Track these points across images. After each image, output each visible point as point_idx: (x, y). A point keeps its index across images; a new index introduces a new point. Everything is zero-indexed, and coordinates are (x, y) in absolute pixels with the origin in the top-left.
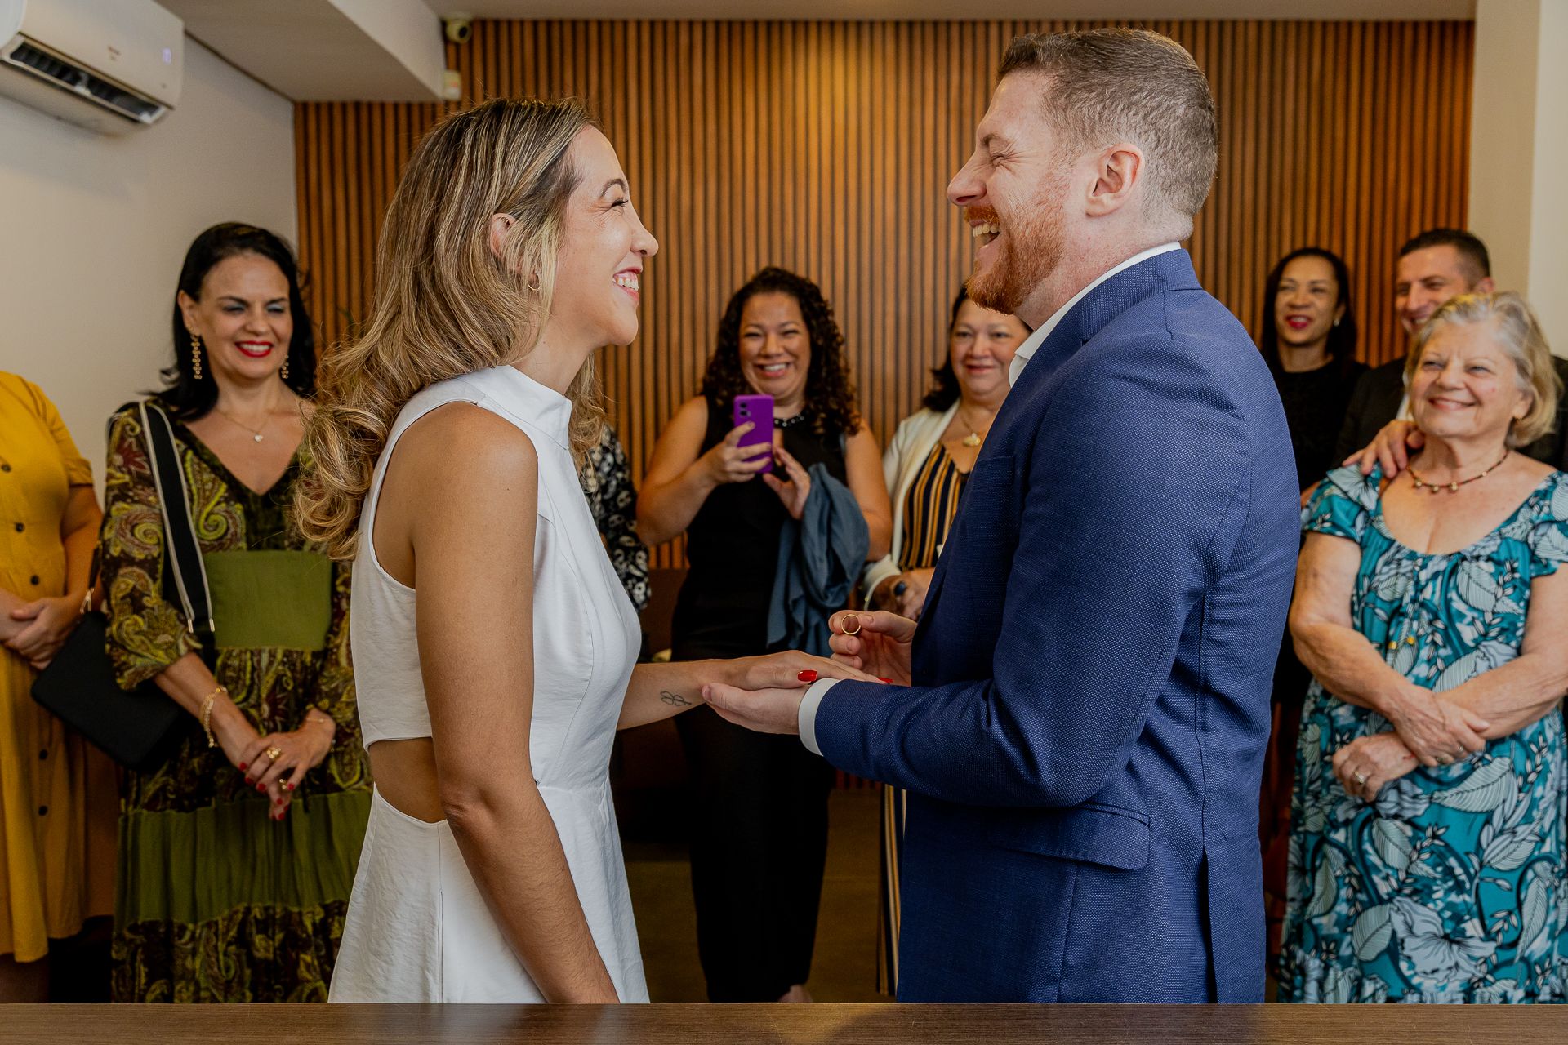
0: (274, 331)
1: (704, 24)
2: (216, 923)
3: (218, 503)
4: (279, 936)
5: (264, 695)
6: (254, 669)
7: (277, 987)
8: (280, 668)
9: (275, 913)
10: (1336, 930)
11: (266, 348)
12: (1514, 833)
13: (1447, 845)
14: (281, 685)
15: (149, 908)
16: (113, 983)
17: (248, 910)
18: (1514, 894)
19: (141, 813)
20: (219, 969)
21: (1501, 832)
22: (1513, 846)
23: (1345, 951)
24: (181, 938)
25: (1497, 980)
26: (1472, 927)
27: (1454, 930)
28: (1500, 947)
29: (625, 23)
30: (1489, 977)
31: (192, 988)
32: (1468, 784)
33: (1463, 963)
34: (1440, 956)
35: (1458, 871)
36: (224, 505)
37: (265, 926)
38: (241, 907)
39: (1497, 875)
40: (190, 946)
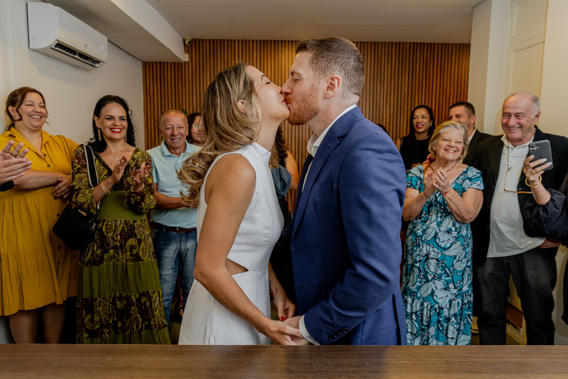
0: (122, 125)
1: (257, 41)
2: (106, 298)
3: (105, 176)
4: (125, 302)
5: (118, 233)
6: (115, 225)
7: (124, 316)
8: (123, 225)
9: (123, 296)
10: (416, 290)
11: (120, 130)
12: (462, 261)
13: (446, 265)
14: (124, 230)
15: (86, 294)
16: (77, 314)
17: (115, 294)
18: (461, 277)
19: (84, 267)
20: (107, 310)
21: (459, 261)
22: (461, 264)
23: (419, 295)
24: (96, 302)
25: (457, 299)
26: (451, 286)
27: (447, 287)
28: (458, 290)
29: (235, 41)
30: (456, 298)
31: (99, 316)
32: (451, 249)
33: (449, 295)
34: (443, 294)
35: (448, 271)
36: (106, 176)
37: (120, 299)
38: (113, 293)
39: (457, 272)
40: (98, 304)
